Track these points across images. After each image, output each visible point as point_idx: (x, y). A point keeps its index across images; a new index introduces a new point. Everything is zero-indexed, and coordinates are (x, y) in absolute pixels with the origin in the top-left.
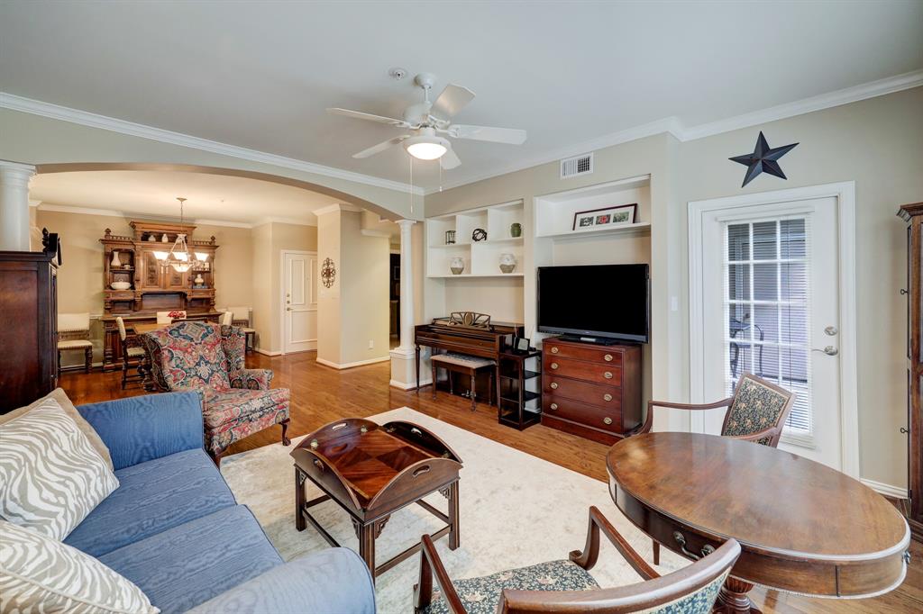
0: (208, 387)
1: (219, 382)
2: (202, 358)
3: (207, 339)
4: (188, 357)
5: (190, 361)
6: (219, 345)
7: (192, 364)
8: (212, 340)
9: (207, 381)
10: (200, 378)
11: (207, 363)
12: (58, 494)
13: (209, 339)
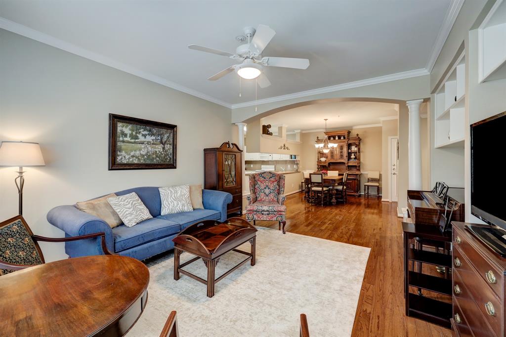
0: (267, 198)
1: (272, 197)
2: (267, 186)
3: (271, 179)
4: (262, 185)
5: (262, 186)
6: (276, 182)
7: (263, 188)
8: (273, 180)
9: (267, 196)
10: (265, 194)
11: (269, 188)
12: (169, 204)
13: (272, 179)
